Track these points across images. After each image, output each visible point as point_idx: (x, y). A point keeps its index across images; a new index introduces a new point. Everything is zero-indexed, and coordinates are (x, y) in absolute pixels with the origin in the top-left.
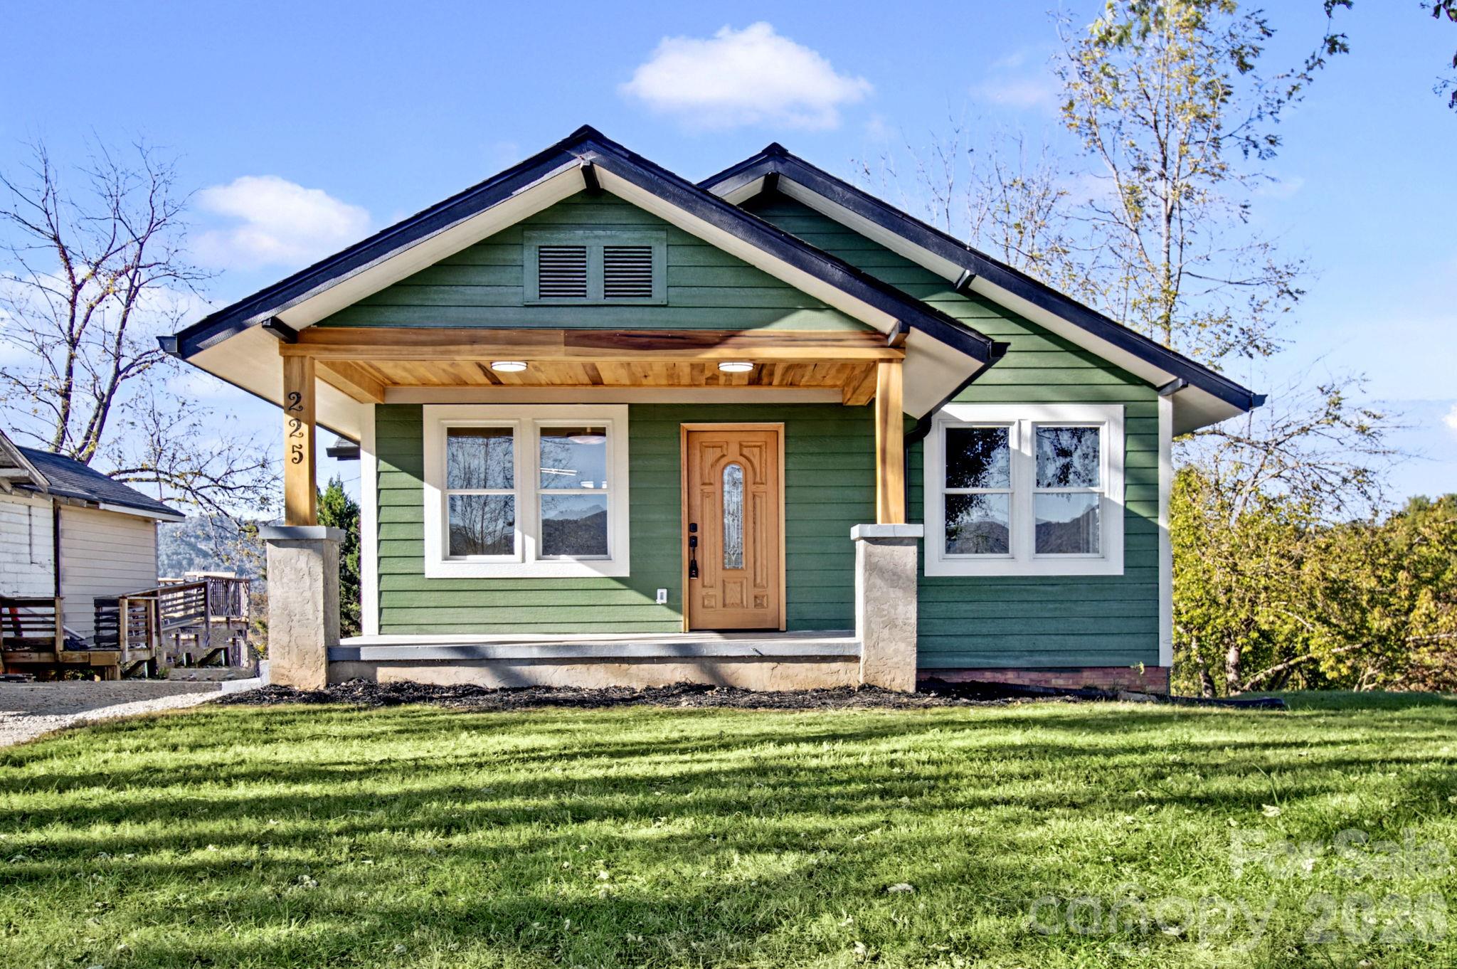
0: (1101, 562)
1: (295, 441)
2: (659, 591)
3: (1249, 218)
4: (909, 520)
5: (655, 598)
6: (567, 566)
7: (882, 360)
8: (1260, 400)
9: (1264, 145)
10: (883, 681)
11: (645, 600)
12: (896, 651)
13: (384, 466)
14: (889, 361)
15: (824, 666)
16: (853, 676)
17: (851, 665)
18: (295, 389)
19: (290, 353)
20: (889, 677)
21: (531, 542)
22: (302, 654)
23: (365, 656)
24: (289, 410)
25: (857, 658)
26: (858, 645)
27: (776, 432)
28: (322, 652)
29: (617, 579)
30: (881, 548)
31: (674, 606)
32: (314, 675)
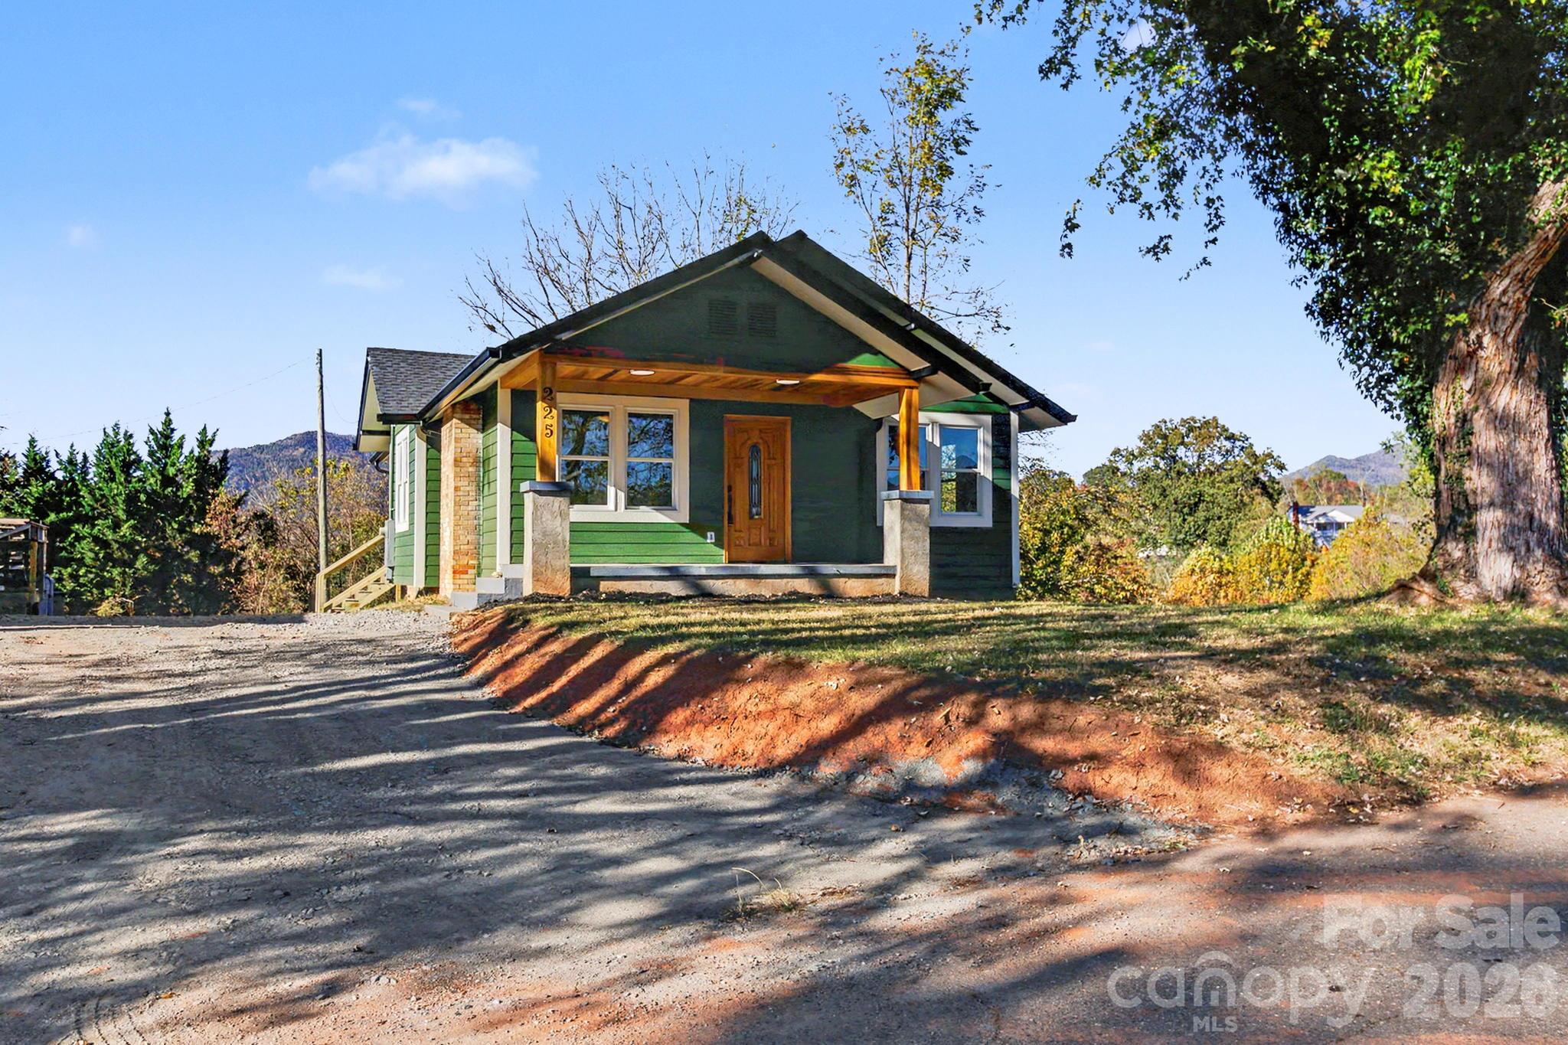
0: (978, 519)
1: (548, 421)
2: (709, 534)
3: (968, 268)
4: (923, 487)
5: (705, 537)
6: (646, 515)
7: (906, 387)
8: (1073, 418)
9: (971, 213)
10: (910, 591)
11: (700, 539)
12: (919, 571)
13: (518, 436)
14: (911, 388)
15: (875, 580)
16: (895, 587)
17: (890, 580)
18: (548, 385)
19: (546, 360)
20: (914, 588)
21: (622, 496)
22: (555, 571)
23: (593, 573)
24: (543, 399)
25: (893, 576)
26: (895, 567)
27: (785, 423)
28: (568, 570)
29: (683, 524)
30: (909, 506)
31: (719, 543)
32: (564, 586)
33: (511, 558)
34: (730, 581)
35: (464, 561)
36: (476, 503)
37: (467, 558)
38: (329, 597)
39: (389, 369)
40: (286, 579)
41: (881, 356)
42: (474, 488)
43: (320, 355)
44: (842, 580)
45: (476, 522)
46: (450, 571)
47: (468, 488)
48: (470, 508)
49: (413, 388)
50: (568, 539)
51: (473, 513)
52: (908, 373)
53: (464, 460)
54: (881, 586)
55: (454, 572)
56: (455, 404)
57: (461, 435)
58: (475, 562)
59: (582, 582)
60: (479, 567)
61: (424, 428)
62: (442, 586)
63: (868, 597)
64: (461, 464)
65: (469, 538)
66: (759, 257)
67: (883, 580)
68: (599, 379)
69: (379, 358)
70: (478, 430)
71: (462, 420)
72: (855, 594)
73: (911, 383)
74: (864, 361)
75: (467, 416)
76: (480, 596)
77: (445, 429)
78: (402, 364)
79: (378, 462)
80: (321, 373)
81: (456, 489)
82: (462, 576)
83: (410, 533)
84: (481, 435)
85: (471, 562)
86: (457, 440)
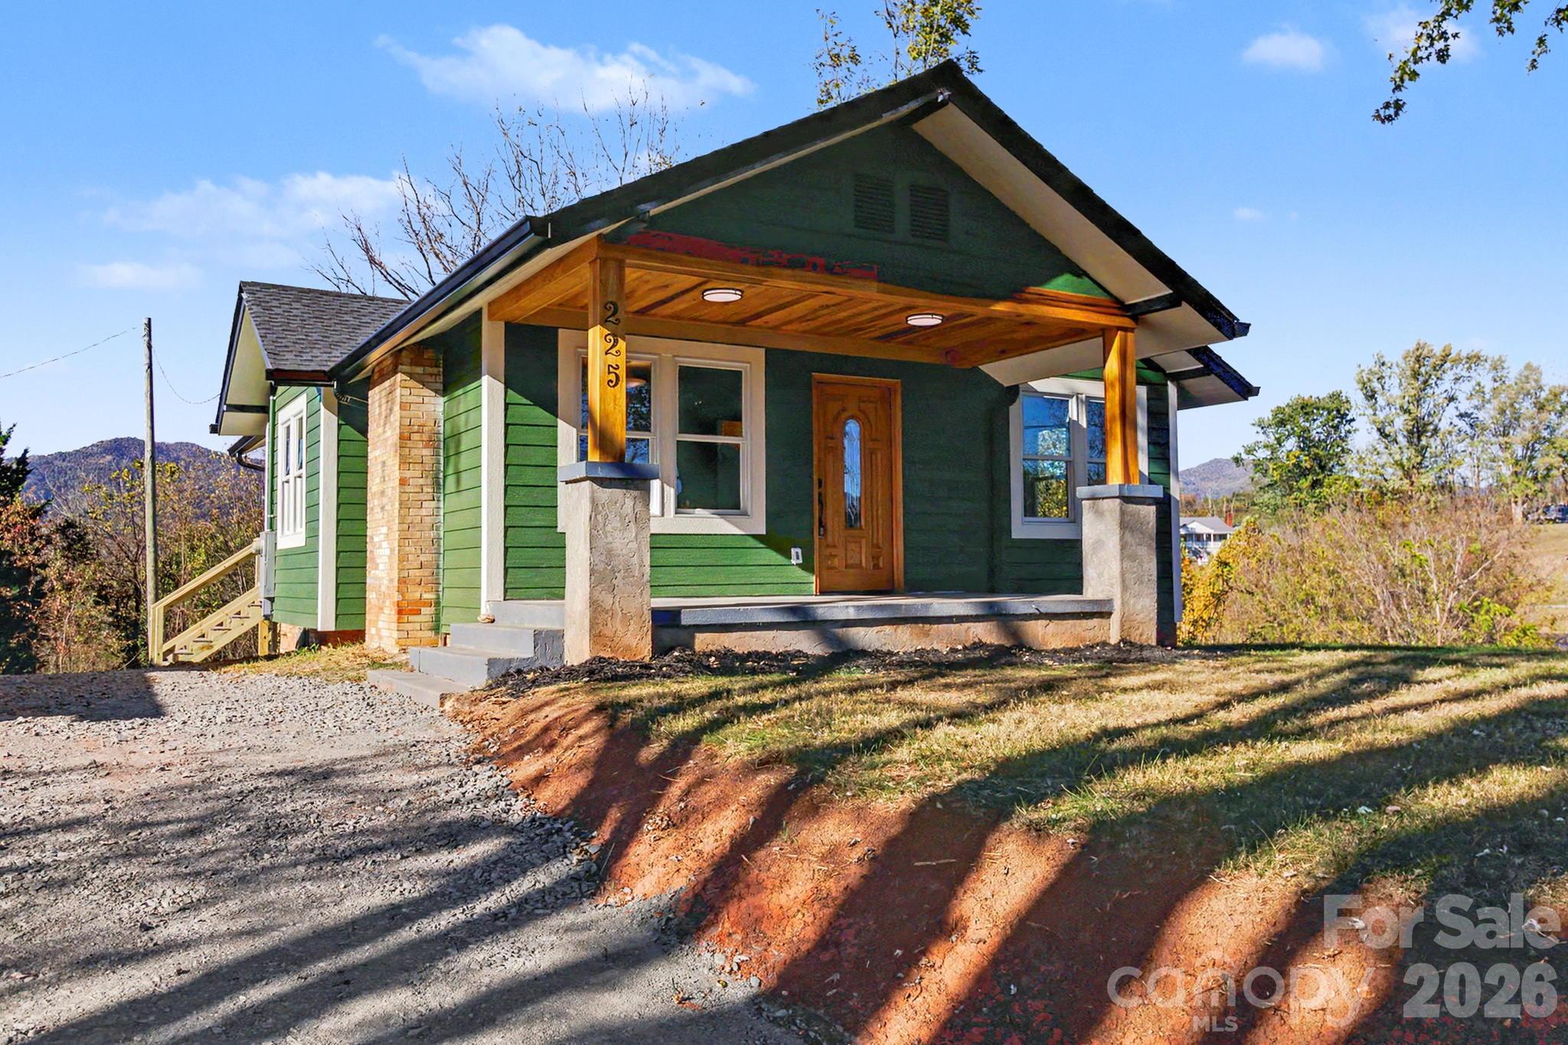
1: (611, 360)
2: (793, 551)
5: (790, 558)
6: (704, 522)
7: (1119, 328)
8: (1256, 391)
10: (1134, 637)
11: (779, 559)
12: (1143, 608)
14: (1125, 329)
15: (1084, 622)
17: (1104, 621)
18: (612, 298)
20: (1138, 632)
21: (671, 493)
22: (626, 619)
23: (686, 619)
24: (604, 322)
25: (1109, 614)
26: (1110, 601)
27: (890, 390)
28: (648, 616)
29: (755, 537)
30: (1132, 507)
31: (807, 566)
32: (639, 644)
33: (506, 590)
34: (888, 629)
35: (415, 593)
36: (433, 504)
37: (420, 589)
38: (167, 637)
39: (277, 310)
40: (97, 603)
41: (1086, 279)
42: (429, 481)
43: (149, 325)
44: (1042, 623)
45: (432, 534)
46: (389, 612)
47: (421, 481)
48: (424, 512)
49: (315, 336)
50: (647, 562)
51: (428, 520)
52: (1120, 307)
53: (415, 437)
54: (1089, 631)
55: (400, 612)
56: (401, 350)
57: (411, 399)
58: (431, 596)
59: (667, 636)
60: (438, 603)
61: (341, 392)
62: (370, 631)
63: (1077, 649)
64: (409, 444)
65: (423, 558)
66: (944, 104)
67: (1095, 622)
68: (637, 312)
69: (259, 295)
70: (436, 391)
71: (411, 376)
72: (1056, 644)
73: (1127, 322)
74: (1061, 285)
75: (419, 370)
76: (492, 663)
77: (376, 396)
78: (295, 305)
79: (240, 453)
80: (150, 347)
81: (403, 482)
82: (411, 618)
83: (310, 550)
84: (441, 400)
85: (426, 596)
86: (403, 406)
